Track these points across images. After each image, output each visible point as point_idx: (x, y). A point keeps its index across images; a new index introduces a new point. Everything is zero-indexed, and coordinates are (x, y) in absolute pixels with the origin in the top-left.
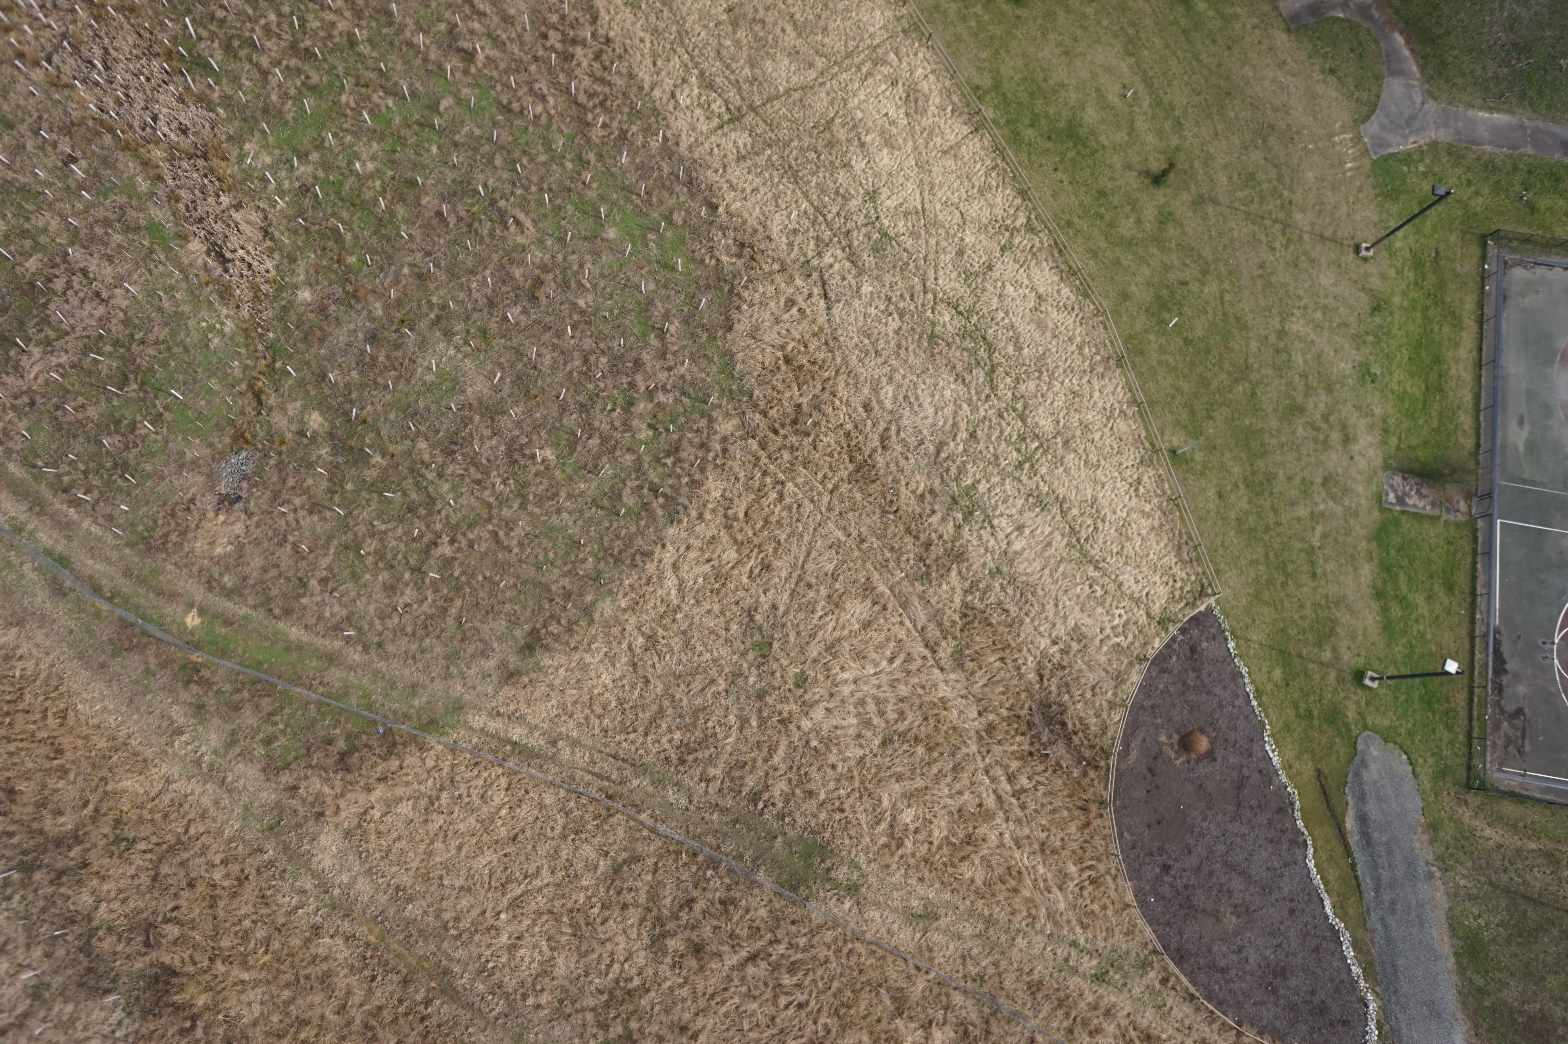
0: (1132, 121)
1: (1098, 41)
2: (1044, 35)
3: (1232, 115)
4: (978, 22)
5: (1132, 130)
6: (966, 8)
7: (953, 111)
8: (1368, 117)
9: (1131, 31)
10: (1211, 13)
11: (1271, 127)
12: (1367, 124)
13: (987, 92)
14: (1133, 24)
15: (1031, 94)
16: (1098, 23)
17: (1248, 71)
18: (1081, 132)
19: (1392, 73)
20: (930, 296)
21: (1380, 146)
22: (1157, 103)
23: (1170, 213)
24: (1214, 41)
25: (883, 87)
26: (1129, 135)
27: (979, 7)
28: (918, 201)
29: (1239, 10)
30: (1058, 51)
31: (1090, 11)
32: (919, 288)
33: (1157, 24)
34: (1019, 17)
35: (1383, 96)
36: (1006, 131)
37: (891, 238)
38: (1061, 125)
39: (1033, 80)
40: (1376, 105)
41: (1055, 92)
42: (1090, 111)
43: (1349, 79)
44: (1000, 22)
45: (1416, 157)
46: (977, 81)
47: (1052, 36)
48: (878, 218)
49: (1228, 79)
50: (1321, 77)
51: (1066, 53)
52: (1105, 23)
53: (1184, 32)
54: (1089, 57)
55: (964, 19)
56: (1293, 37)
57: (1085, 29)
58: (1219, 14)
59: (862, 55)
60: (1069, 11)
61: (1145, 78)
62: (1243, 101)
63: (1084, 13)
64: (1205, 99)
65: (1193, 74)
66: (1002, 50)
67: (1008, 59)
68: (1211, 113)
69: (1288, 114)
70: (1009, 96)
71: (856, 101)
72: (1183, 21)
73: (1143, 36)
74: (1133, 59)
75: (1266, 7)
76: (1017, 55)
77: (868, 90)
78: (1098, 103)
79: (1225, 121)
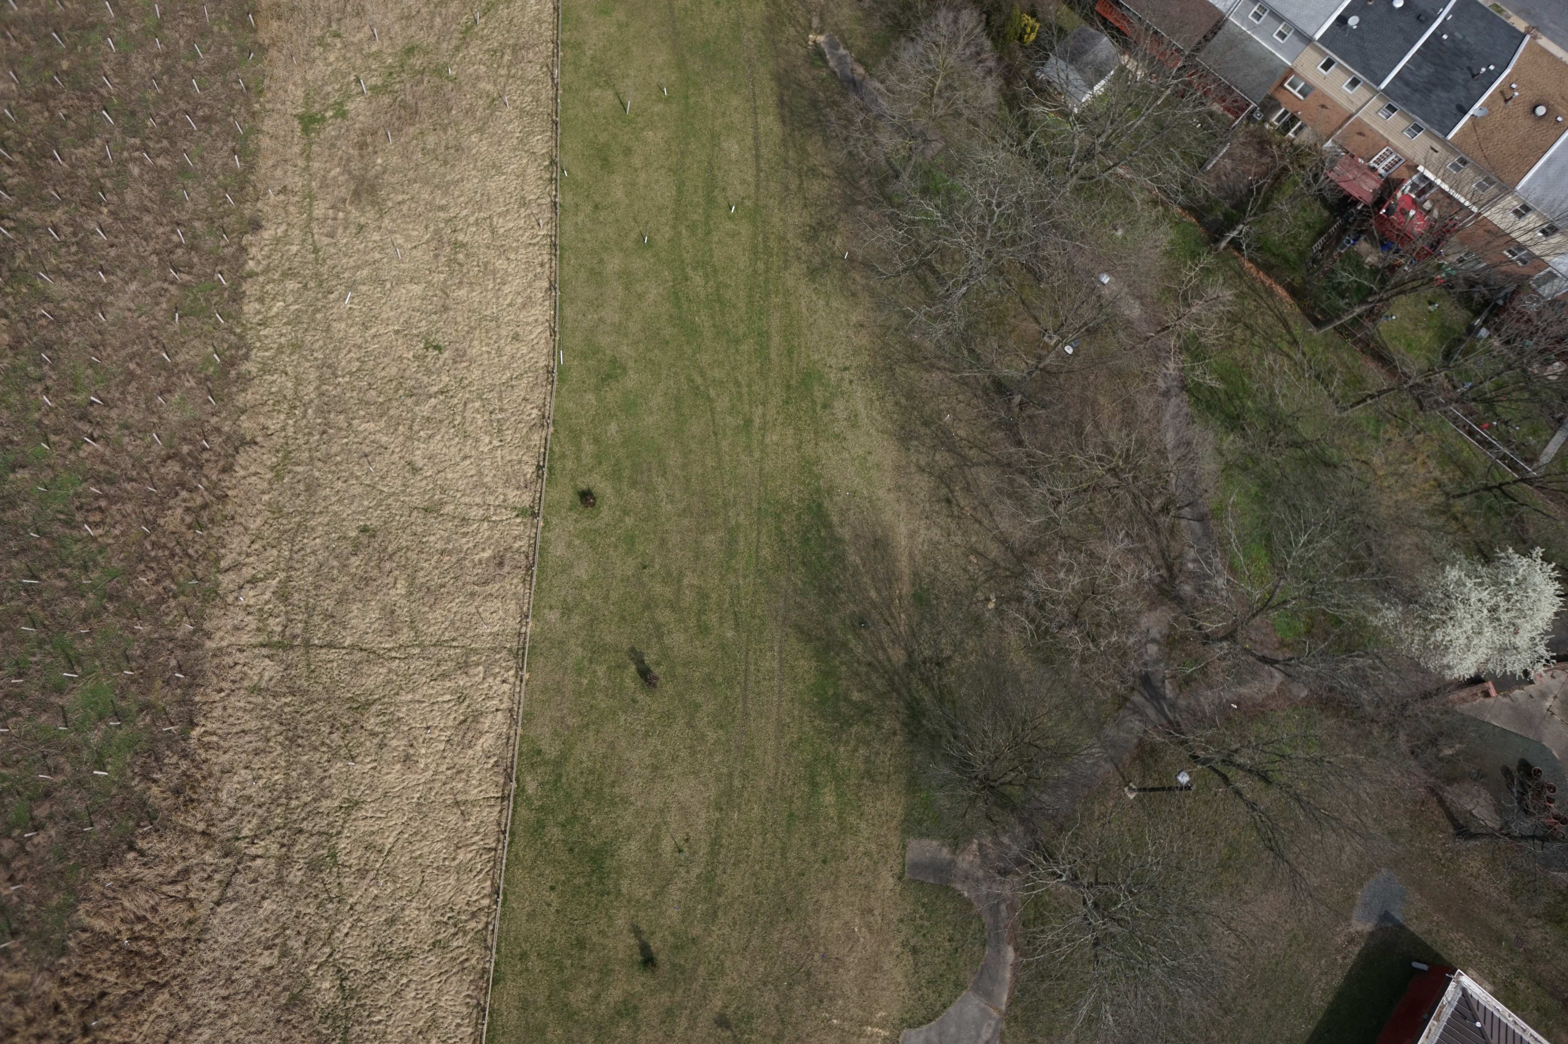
0: (669, 882)
1: (696, 774)
2: (647, 735)
3: (776, 936)
4: (591, 682)
5: (660, 892)
6: (591, 661)
7: (496, 764)
8: (921, 1024)
9: (737, 783)
10: (832, 812)
11: (809, 974)
12: (913, 1032)
13: (546, 763)
14: (745, 775)
15: (587, 791)
16: (711, 754)
17: (827, 898)
18: (608, 862)
19: (977, 990)
20: (327, 950)
22: (708, 878)
23: (635, 1008)
24: (814, 845)
25: (447, 697)
26: (655, 895)
27: (604, 668)
28: (391, 840)
29: (863, 825)
30: (648, 761)
31: (711, 736)
32: (323, 935)
33: (769, 790)
34: (635, 701)
35: (951, 1009)
36: (532, 816)
37: (336, 864)
38: (592, 843)
39: (600, 777)
40: (936, 1015)
41: (613, 804)
42: (633, 845)
43: (927, 970)
44: (613, 696)
46: (544, 745)
47: (653, 741)
48: (339, 833)
49: (800, 893)
50: (899, 949)
51: (655, 768)
52: (717, 758)
53: (791, 815)
54: (674, 786)
55: (579, 671)
56: (898, 889)
57: (693, 754)
58: (840, 817)
59: (452, 652)
60: (690, 725)
61: (715, 843)
62: (798, 929)
63: (703, 736)
64: (761, 903)
65: (768, 868)
66: (592, 727)
67: (591, 739)
68: (755, 922)
69: (836, 971)
70: (564, 780)
71: (410, 697)
72: (798, 803)
73: (746, 795)
74: (718, 815)
75: (894, 840)
76: (604, 741)
77: (431, 691)
78: (646, 842)
79: (764, 939)
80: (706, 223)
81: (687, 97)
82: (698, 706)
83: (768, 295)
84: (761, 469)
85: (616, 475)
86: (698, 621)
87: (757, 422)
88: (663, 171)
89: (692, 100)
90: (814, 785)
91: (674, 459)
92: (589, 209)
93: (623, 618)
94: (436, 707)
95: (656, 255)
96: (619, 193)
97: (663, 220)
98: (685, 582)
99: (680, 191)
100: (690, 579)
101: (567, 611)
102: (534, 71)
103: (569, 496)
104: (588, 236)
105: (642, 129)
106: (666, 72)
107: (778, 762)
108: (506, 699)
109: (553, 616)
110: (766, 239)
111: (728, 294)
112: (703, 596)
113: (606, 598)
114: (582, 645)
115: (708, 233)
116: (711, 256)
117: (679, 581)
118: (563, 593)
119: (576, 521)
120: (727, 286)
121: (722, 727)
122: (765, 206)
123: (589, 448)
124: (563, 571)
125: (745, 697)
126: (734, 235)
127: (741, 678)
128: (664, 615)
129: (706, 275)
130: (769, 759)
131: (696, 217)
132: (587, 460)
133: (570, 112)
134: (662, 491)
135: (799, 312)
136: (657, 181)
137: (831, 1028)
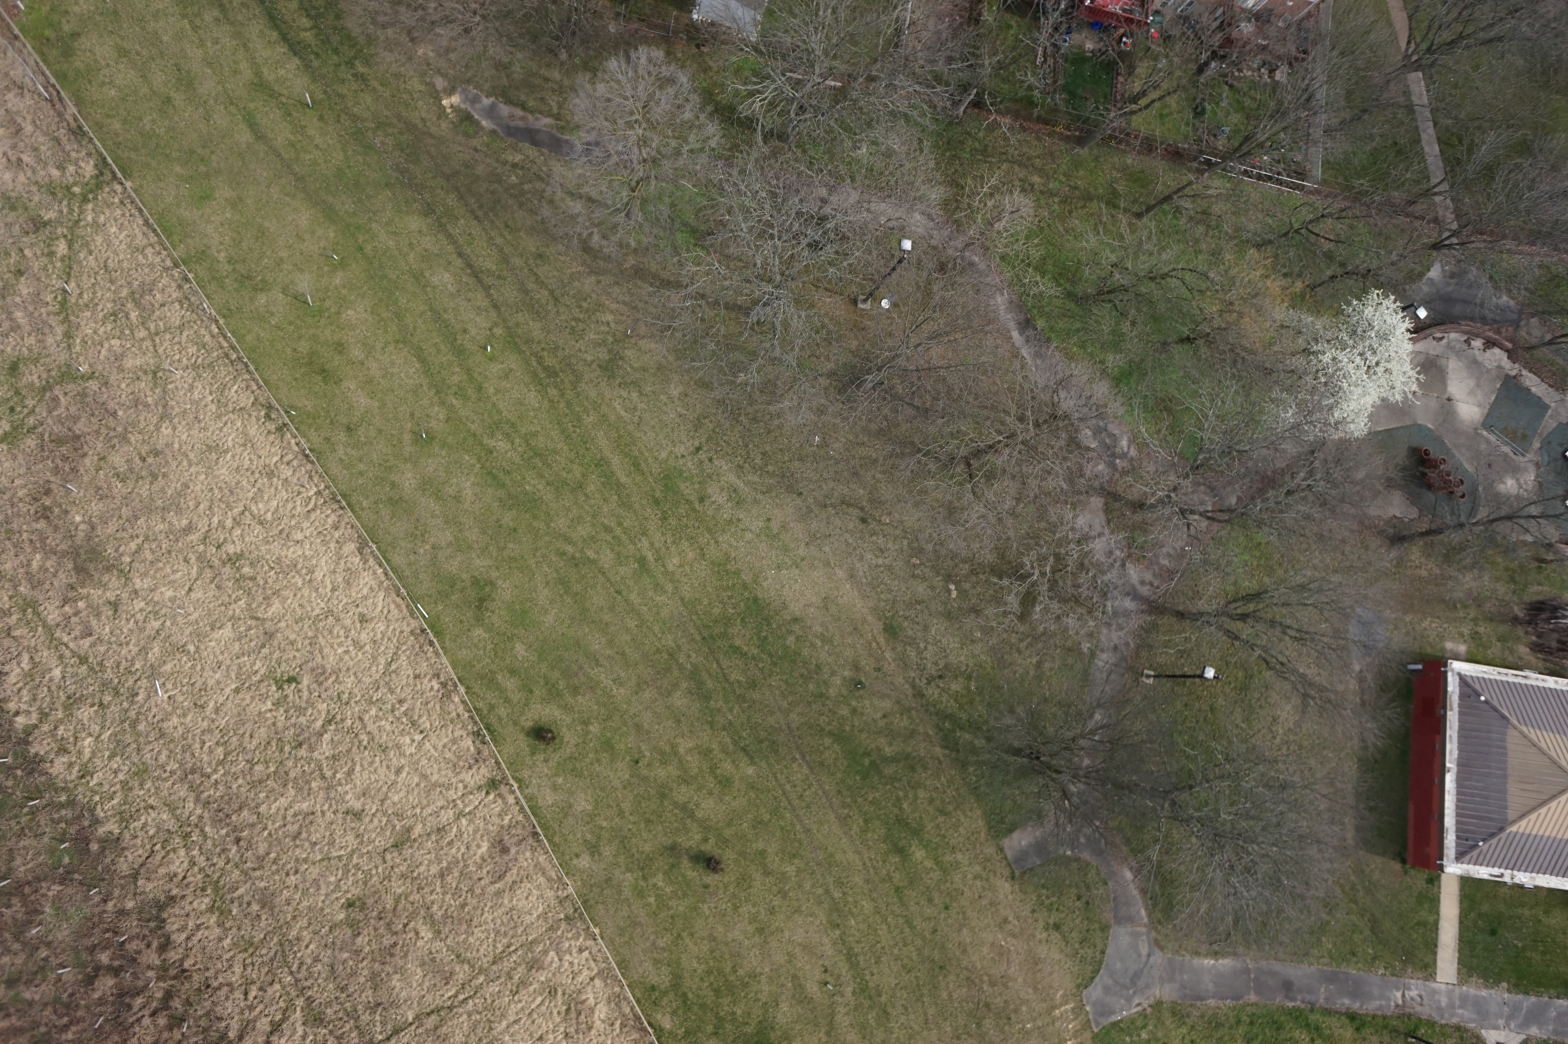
0: (832, 1015)
1: (798, 911)
2: (736, 908)
3: (945, 995)
4: (658, 896)
5: (831, 1028)
6: (644, 878)
7: (622, 1026)
8: (1092, 979)
9: (837, 895)
10: (929, 864)
11: (987, 1005)
12: (1090, 989)
13: (665, 993)
14: (839, 883)
15: (717, 991)
16: (800, 886)
17: (966, 936)
18: (772, 1035)
19: (1120, 920)
21: (1102, 1014)
22: (862, 989)
24: (930, 900)
25: (539, 999)
26: (828, 1033)
27: (661, 876)
29: (959, 857)
30: (751, 929)
31: (791, 870)
33: (867, 881)
34: (706, 887)
35: (1109, 951)
38: (749, 1030)
39: (720, 972)
40: (1100, 963)
41: (745, 985)
42: (784, 1007)
43: (1074, 934)
44: (685, 895)
45: (1139, 1023)
46: (654, 979)
47: (744, 909)
49: (943, 948)
50: (1045, 935)
51: (760, 931)
52: (807, 886)
53: (897, 890)
54: (787, 934)
55: (640, 894)
56: (1017, 887)
57: (785, 896)
58: (937, 864)
59: (514, 957)
60: (767, 873)
61: (851, 957)
62: (958, 976)
63: (784, 874)
64: (916, 977)
65: (905, 945)
66: (684, 934)
67: (691, 945)
68: (922, 995)
69: (1007, 987)
70: (690, 996)
71: (504, 1024)
72: (897, 876)
73: (850, 899)
74: (838, 932)
75: (990, 850)
76: (703, 939)
77: (520, 1006)
78: (793, 996)
79: (937, 1004)
80: (471, 379)
81: (361, 249)
82: (762, 853)
83: (579, 419)
84: (682, 599)
85: (553, 694)
86: (715, 778)
87: (650, 556)
88: (391, 348)
89: (368, 249)
90: (901, 851)
91: (596, 643)
92: (342, 437)
93: (648, 821)
94: (535, 1016)
95: (444, 445)
96: (362, 401)
97: (425, 402)
98: (681, 750)
99: (423, 360)
100: (684, 745)
101: (594, 849)
102: (175, 314)
103: (523, 743)
104: (362, 467)
105: (338, 313)
106: (320, 232)
107: (859, 853)
108: (592, 964)
109: (584, 862)
110: (540, 360)
111: (541, 442)
112: (706, 753)
113: (621, 813)
114: (629, 870)
115: (480, 389)
116: (500, 412)
117: (676, 754)
118: (579, 835)
119: (546, 761)
120: (535, 434)
121: (794, 856)
122: (518, 325)
123: (510, 684)
124: (566, 815)
125: (797, 816)
126: (506, 375)
127: (785, 803)
128: (682, 794)
129: (508, 436)
130: (851, 856)
131: (456, 379)
132: (516, 697)
133: (249, 338)
134: (606, 681)
135: (620, 418)
136: (393, 363)
137: (1028, 1033)
